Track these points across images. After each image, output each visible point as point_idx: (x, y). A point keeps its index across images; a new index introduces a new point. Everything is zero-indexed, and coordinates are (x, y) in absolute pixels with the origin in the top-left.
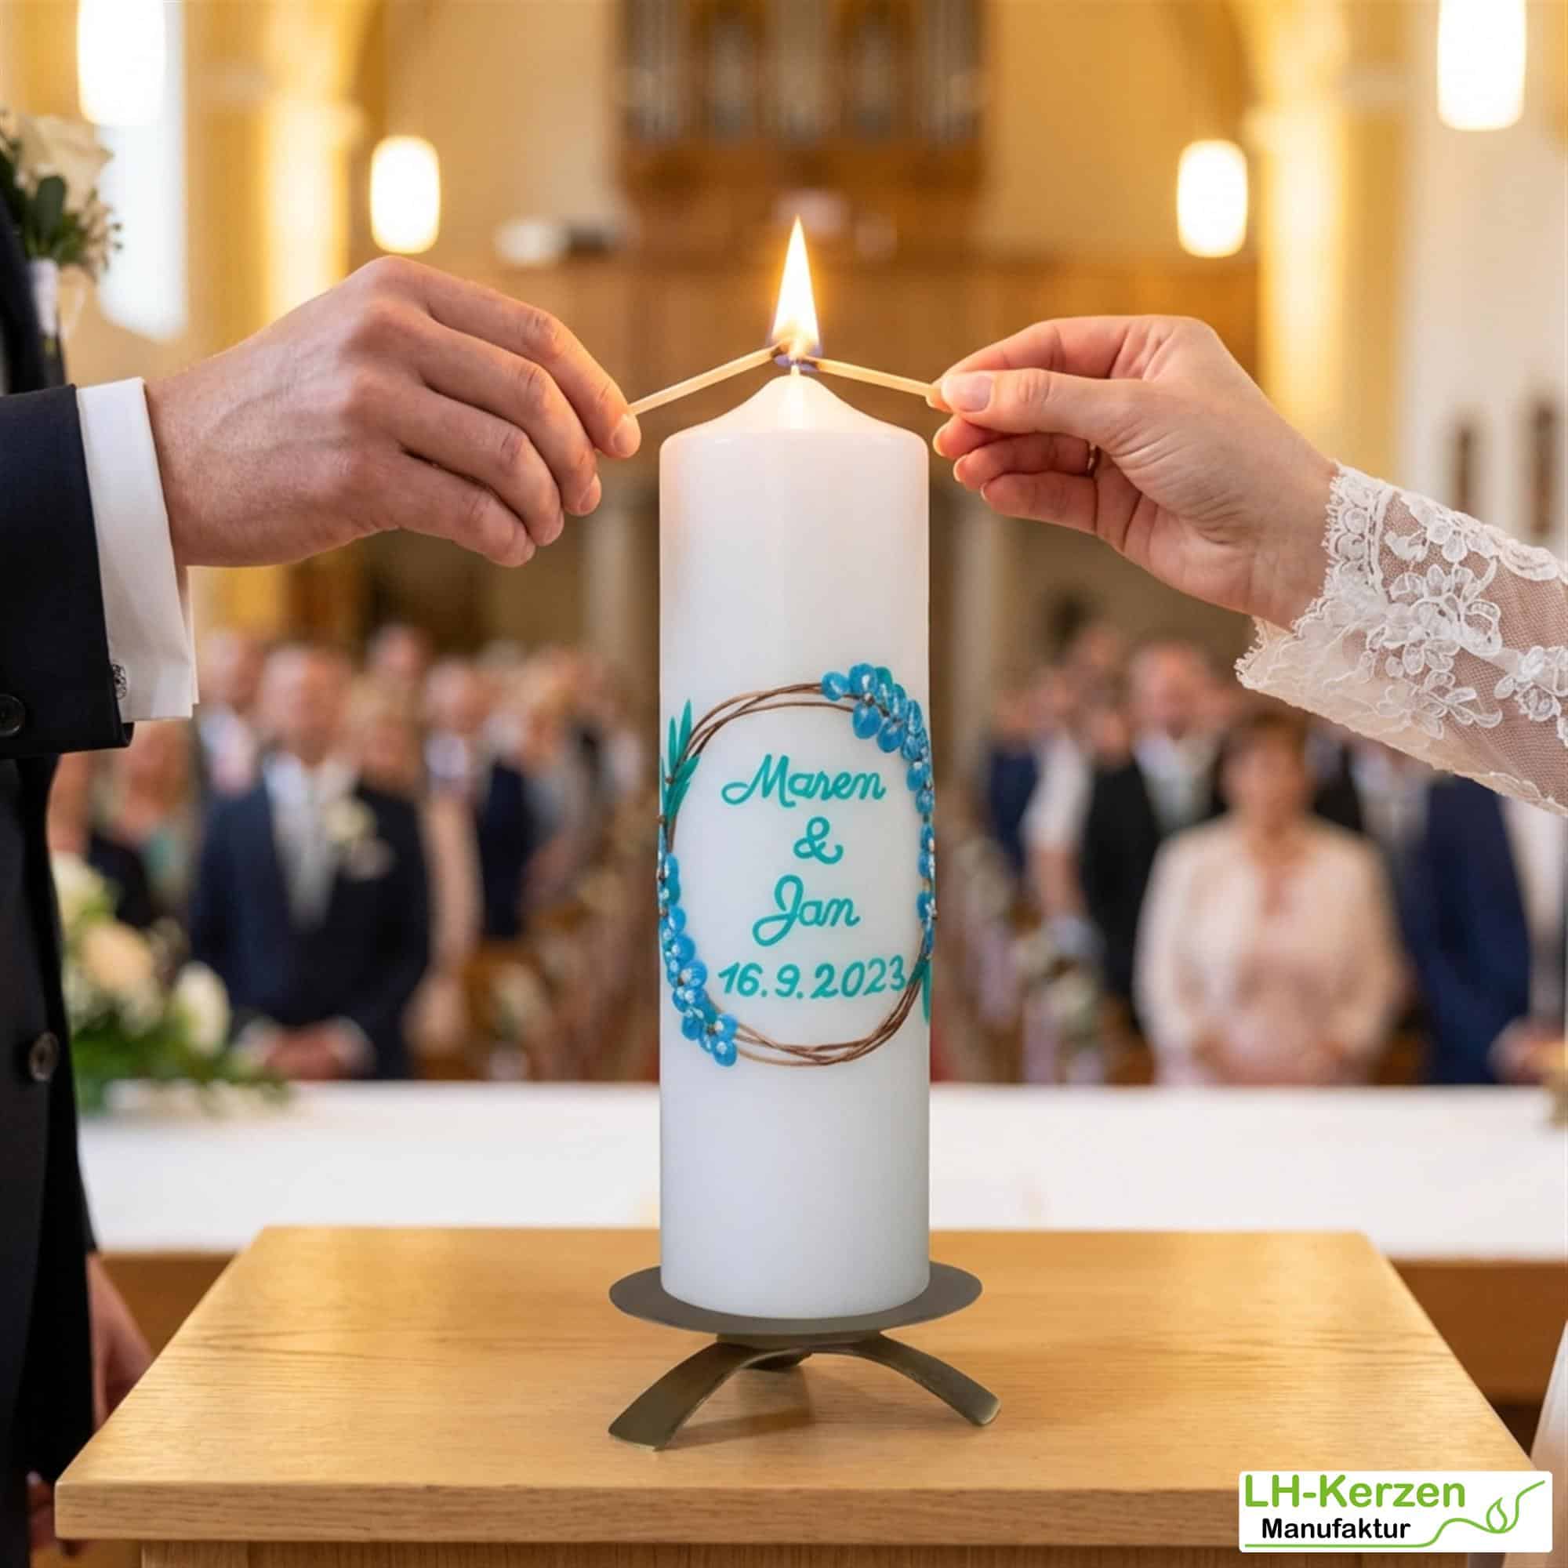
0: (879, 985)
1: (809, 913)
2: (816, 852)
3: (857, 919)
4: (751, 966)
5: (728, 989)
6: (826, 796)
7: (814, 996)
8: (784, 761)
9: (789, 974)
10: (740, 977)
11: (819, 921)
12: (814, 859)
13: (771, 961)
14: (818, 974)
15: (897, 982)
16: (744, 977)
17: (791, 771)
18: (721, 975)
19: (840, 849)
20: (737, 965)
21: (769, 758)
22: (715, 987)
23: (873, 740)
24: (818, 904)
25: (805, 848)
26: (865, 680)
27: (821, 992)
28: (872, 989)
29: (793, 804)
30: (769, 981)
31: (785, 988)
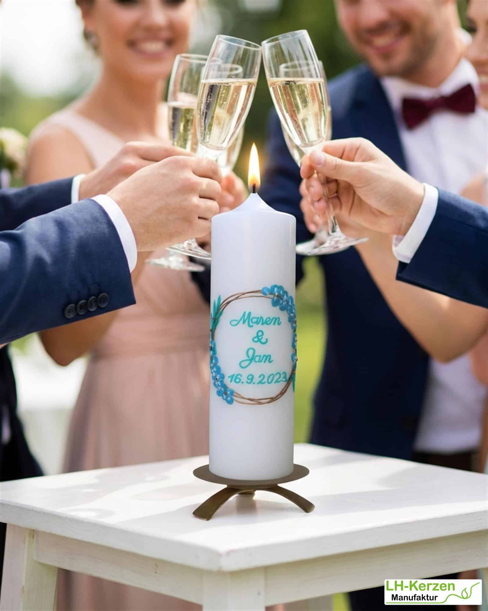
0: (279, 380)
1: (257, 359)
2: (259, 340)
3: (272, 361)
4: (238, 375)
5: (231, 381)
6: (262, 324)
7: (258, 383)
8: (250, 313)
9: (250, 377)
10: (235, 378)
11: (260, 361)
12: (259, 343)
13: (245, 373)
14: (260, 376)
15: (284, 380)
16: (236, 378)
17: (251, 317)
18: (229, 377)
19: (267, 340)
20: (234, 374)
21: (245, 313)
22: (227, 381)
23: (278, 307)
24: (260, 356)
25: (256, 339)
26: (276, 289)
27: (260, 382)
28: (276, 382)
29: (252, 326)
30: (244, 379)
31: (249, 381)
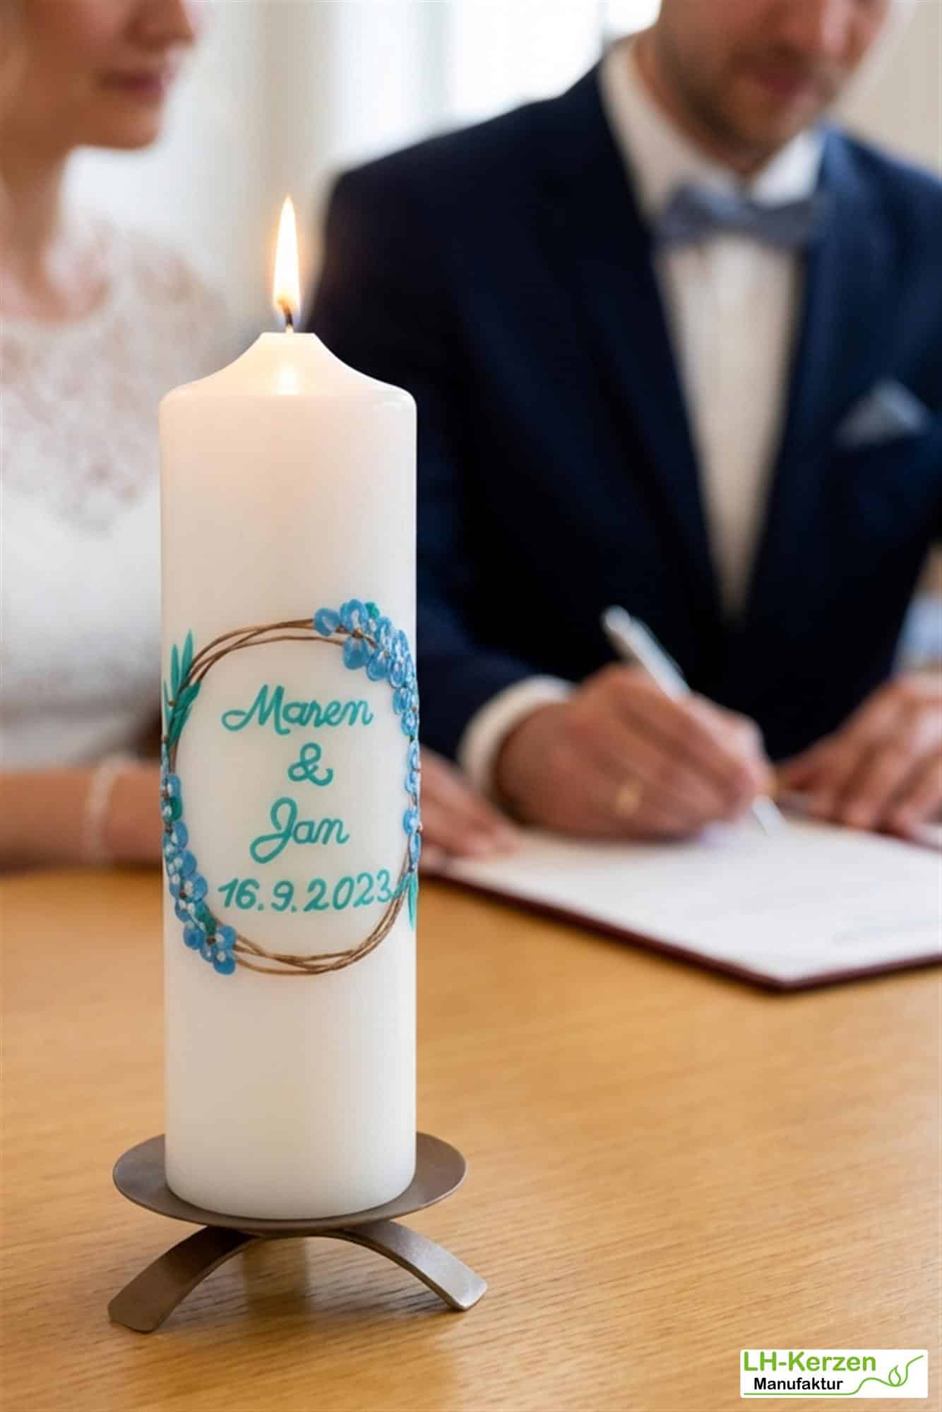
0: (366, 898)
1: (303, 832)
2: (308, 775)
3: (347, 837)
4: (249, 882)
5: (227, 904)
6: (318, 723)
7: (306, 909)
8: (280, 692)
9: (284, 889)
10: (240, 891)
11: (311, 839)
12: (307, 782)
13: (267, 877)
14: (311, 888)
15: (384, 895)
16: (242, 892)
17: (285, 700)
18: (221, 890)
19: (330, 772)
20: (236, 881)
21: (265, 689)
22: (215, 901)
23: (362, 670)
24: (311, 824)
25: (299, 772)
26: (355, 616)
27: (313, 905)
28: (362, 901)
29: (288, 731)
30: (265, 895)
31: (281, 901)
